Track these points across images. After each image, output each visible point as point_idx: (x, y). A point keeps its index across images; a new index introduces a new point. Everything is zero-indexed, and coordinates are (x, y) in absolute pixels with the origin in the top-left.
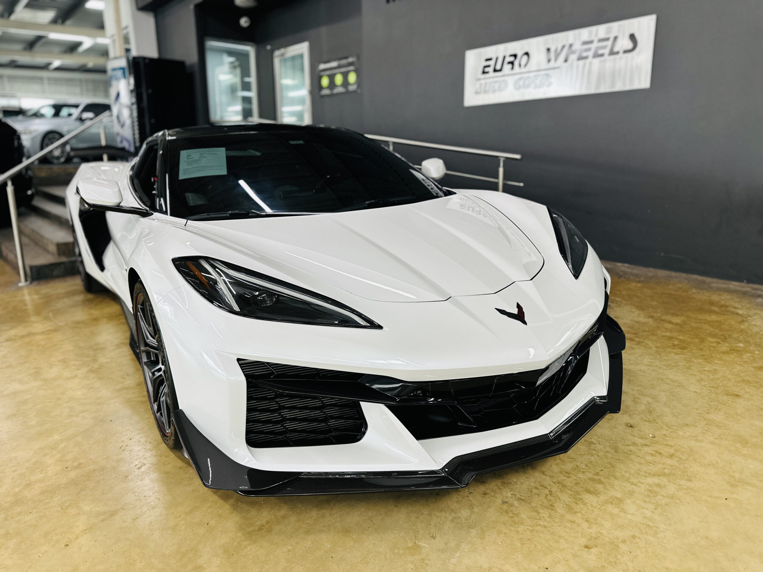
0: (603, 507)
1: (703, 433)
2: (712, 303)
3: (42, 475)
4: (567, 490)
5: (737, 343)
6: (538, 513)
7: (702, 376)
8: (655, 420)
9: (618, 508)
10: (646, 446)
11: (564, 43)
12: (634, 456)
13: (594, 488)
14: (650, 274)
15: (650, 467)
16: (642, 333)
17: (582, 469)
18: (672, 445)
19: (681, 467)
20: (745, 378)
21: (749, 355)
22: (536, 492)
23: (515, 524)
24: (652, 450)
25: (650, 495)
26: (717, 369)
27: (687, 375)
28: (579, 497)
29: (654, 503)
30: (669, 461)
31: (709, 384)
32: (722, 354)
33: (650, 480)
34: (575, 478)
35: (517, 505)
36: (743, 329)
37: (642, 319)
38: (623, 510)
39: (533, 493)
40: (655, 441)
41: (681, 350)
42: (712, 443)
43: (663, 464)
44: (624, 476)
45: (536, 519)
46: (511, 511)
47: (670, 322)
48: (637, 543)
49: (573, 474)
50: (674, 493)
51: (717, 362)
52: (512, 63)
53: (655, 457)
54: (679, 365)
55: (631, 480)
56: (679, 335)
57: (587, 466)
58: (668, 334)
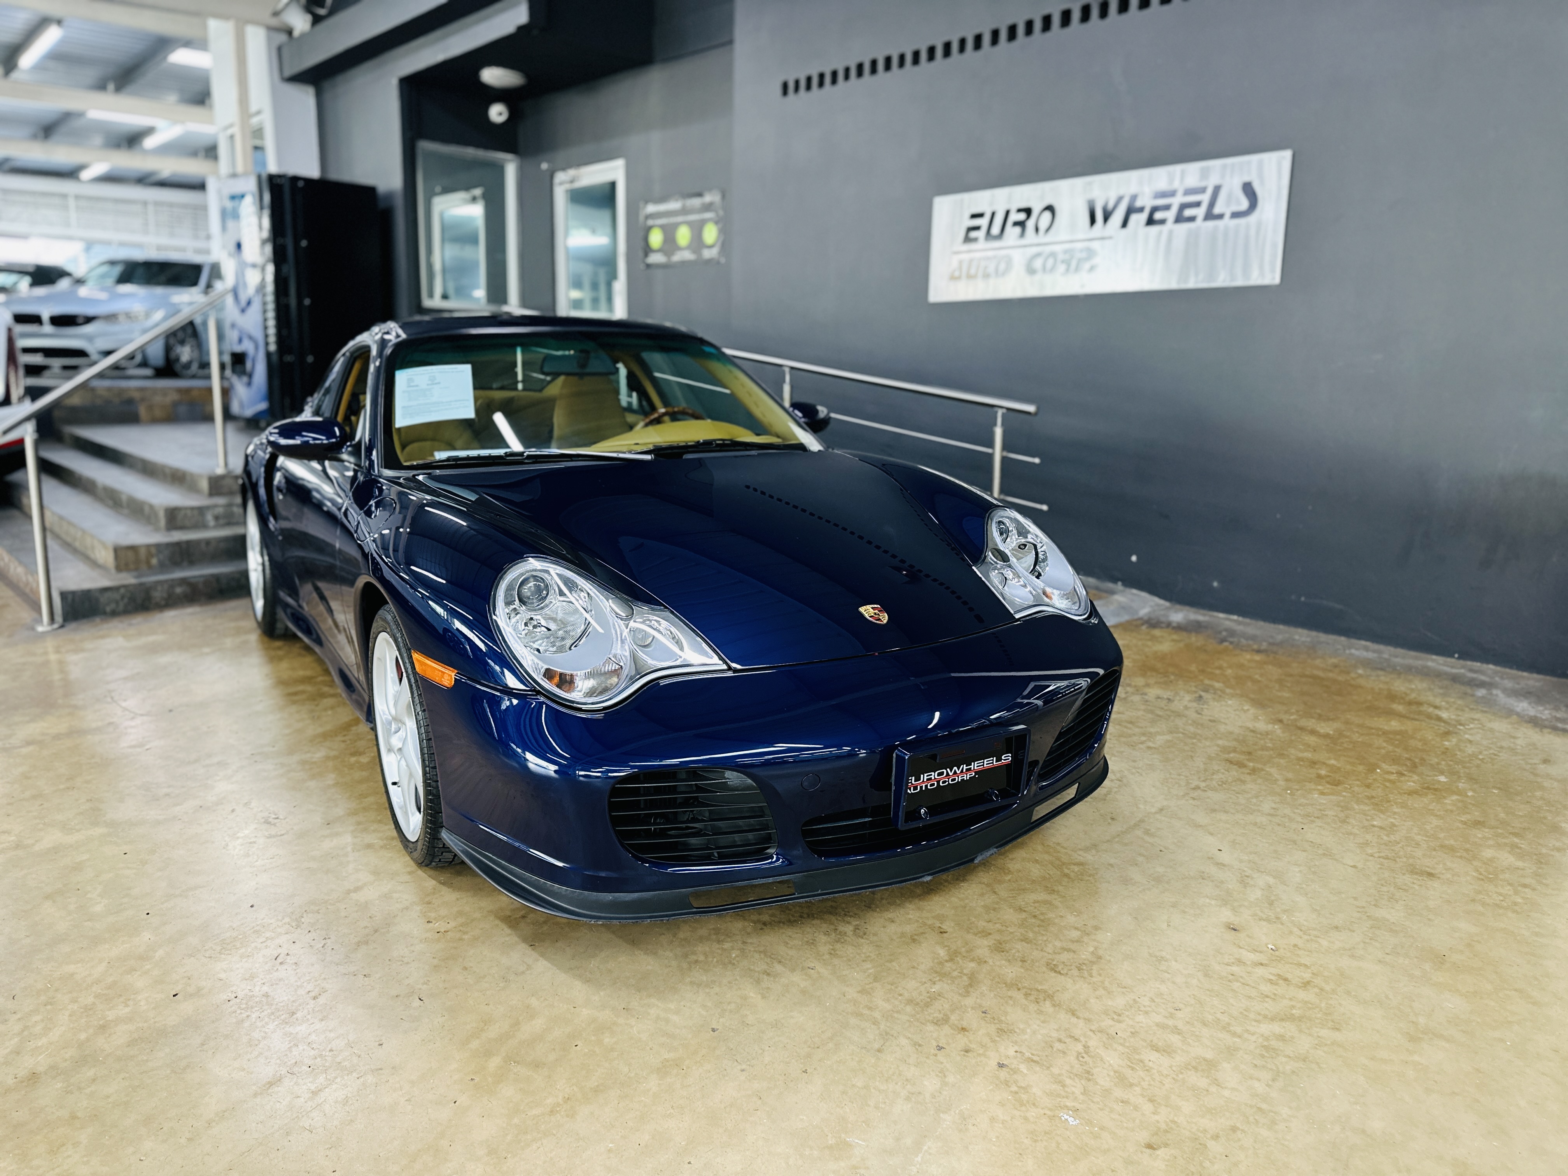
0: (1181, 1076)
1: (1364, 942)
2: (1392, 697)
3: (127, 1010)
4: (1115, 1046)
5: (1436, 776)
6: (1064, 1086)
7: (1369, 837)
8: (1278, 918)
9: (1207, 1077)
10: (1262, 967)
11: (1121, 192)
12: (1239, 984)
13: (1165, 1041)
14: (1280, 637)
15: (1266, 1005)
16: (1260, 753)
17: (1144, 1006)
18: (1308, 964)
19: (1323, 1005)
20: (1447, 842)
21: (1455, 797)
22: (1060, 1048)
23: (1022, 1105)
24: (1271, 973)
25: (1266, 1054)
26: (1397, 824)
27: (1341, 835)
28: (1137, 1057)
29: (1271, 1069)
30: (1302, 995)
31: (1379, 852)
32: (1406, 795)
33: (1265, 1028)
34: (1131, 1023)
35: (1025, 1071)
36: (1447, 749)
37: (1262, 726)
38: (1216, 1082)
39: (1055, 1049)
40: (1277, 956)
41: (1331, 787)
42: (1380, 961)
43: (1291, 999)
44: (1219, 1019)
45: (1059, 1096)
46: (1014, 1082)
47: (1313, 732)
48: (1239, 1140)
49: (1127, 1016)
50: (1308, 1052)
51: (1396, 810)
52: (1021, 224)
53: (1276, 987)
54: (1326, 815)
55: (1232, 1028)
56: (1330, 758)
57: (1154, 1002)
58: (1308, 755)
